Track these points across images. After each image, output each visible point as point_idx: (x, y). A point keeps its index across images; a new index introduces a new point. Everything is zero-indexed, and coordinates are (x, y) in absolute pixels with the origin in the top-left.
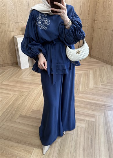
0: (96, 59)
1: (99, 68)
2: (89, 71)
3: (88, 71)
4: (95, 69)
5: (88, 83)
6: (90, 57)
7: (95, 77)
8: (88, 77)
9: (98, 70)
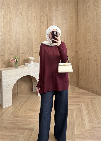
0: (86, 90)
1: (91, 100)
2: (81, 105)
3: (79, 105)
4: (86, 102)
5: (82, 121)
6: (79, 88)
7: (89, 113)
8: (81, 113)
9: (90, 103)
